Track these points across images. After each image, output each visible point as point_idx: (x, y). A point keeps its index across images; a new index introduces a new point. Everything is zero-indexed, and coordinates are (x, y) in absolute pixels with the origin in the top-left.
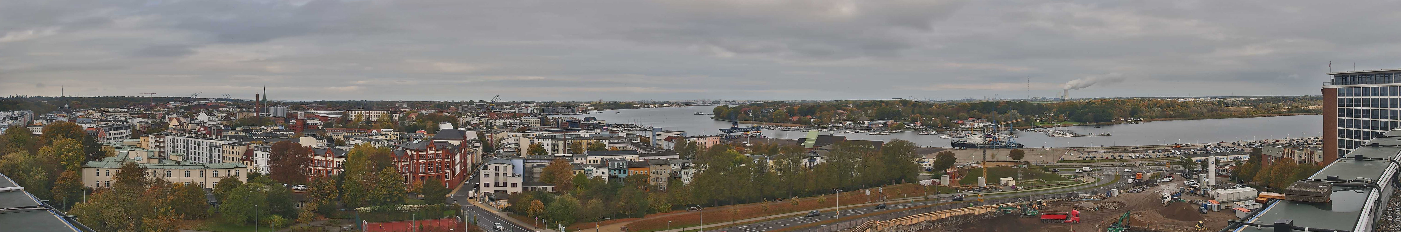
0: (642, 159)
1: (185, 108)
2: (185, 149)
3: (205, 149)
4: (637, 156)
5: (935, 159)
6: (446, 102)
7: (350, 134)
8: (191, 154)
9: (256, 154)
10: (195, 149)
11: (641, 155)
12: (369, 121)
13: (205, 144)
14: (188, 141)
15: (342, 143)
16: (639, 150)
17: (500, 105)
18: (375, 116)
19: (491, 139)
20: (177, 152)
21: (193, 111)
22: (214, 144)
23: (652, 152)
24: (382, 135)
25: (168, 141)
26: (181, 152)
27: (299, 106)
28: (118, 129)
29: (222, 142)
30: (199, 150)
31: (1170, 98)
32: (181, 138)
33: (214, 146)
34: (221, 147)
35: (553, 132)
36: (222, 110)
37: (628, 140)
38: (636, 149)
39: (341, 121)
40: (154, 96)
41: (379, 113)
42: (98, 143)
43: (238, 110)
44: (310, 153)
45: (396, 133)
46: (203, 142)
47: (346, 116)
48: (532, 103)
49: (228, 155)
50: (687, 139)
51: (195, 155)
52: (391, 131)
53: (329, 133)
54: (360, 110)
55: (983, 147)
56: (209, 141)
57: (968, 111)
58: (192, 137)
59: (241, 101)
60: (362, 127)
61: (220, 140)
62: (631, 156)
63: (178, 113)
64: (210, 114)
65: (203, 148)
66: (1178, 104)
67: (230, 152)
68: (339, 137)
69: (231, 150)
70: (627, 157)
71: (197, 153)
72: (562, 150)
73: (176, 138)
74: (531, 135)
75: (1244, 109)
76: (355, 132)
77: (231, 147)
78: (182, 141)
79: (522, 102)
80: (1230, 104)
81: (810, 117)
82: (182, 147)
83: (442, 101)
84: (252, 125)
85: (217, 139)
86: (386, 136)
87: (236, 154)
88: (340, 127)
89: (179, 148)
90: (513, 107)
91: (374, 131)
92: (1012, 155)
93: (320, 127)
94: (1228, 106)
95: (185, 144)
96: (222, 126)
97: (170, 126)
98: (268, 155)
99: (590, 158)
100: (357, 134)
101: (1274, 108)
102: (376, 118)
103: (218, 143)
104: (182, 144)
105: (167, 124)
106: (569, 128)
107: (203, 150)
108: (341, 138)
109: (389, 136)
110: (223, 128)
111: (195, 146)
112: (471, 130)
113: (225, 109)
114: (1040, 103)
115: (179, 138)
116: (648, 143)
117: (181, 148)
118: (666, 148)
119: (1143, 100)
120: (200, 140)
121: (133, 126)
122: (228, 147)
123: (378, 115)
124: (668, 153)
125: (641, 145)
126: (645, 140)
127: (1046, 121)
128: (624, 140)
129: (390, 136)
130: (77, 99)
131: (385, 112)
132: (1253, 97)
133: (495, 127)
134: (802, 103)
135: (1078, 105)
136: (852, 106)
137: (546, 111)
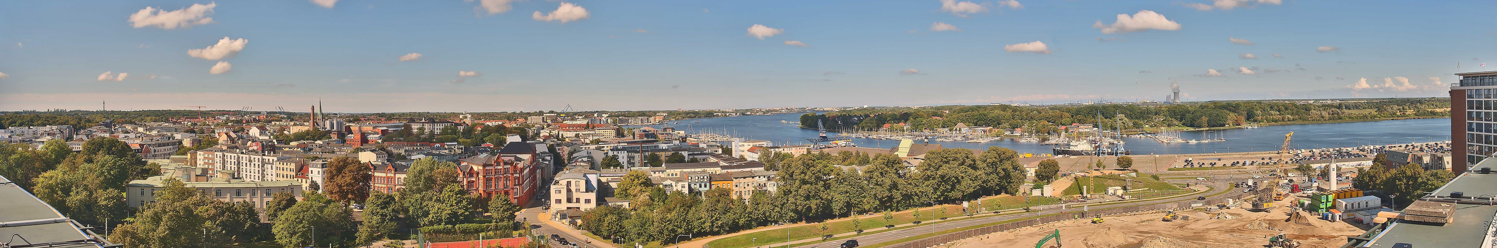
0: (725, 171)
1: (237, 122)
2: (236, 166)
3: (257, 166)
4: (719, 168)
5: (1037, 168)
6: (514, 113)
7: (412, 149)
8: (243, 171)
9: (312, 171)
10: (246, 166)
11: (723, 168)
12: (432, 133)
13: (256, 160)
14: (239, 157)
15: (404, 158)
16: (722, 162)
17: (573, 116)
18: (438, 128)
19: (562, 153)
20: (227, 169)
21: (244, 125)
22: (267, 160)
23: (735, 164)
24: (446, 149)
25: (217, 157)
26: (231, 169)
27: (356, 118)
28: (164, 145)
29: (275, 159)
30: (250, 167)
31: (1288, 100)
32: (231, 154)
33: (267, 162)
34: (275, 163)
35: (627, 143)
36: (275, 124)
37: (708, 151)
38: (717, 160)
39: (400, 134)
40: (202, 109)
41: (442, 126)
42: (143, 160)
43: (292, 123)
44: (370, 170)
45: (461, 147)
46: (254, 158)
47: (408, 128)
48: (605, 113)
49: (281, 172)
50: (773, 150)
51: (246, 172)
52: (455, 145)
53: (389, 148)
54: (422, 123)
55: (1087, 154)
56: (260, 157)
57: (1072, 116)
58: (242, 153)
59: (294, 114)
60: (425, 140)
61: (273, 156)
62: (712, 169)
63: (228, 127)
64: (263, 130)
65: (254, 164)
66: (1296, 106)
67: (283, 170)
68: (399, 151)
69: (285, 166)
70: (708, 169)
71: (248, 171)
72: (639, 163)
73: (226, 154)
74: (605, 147)
75: (1366, 112)
76: (417, 145)
77: (285, 164)
78: (233, 157)
79: (595, 112)
80: (1352, 106)
81: (903, 124)
82: (233, 163)
83: (509, 112)
84: (307, 139)
85: (268, 155)
86: (450, 149)
87: (291, 171)
88: (400, 141)
89: (229, 166)
90: (586, 117)
91: (438, 145)
92: (1119, 162)
93: (380, 141)
94: (1350, 109)
95: (236, 161)
96: (275, 141)
97: (220, 142)
98: (324, 172)
99: (667, 171)
100: (419, 149)
101: (1399, 111)
102: (439, 131)
103: (271, 159)
104: (233, 161)
105: (216, 138)
106: (645, 139)
107: (255, 167)
108: (402, 152)
109: (453, 151)
110: (276, 143)
111: (246, 163)
112: (540, 143)
113: (278, 123)
114: (1149, 106)
115: (229, 155)
116: (731, 154)
117: (231, 164)
118: (749, 159)
119: (1260, 102)
120: (251, 156)
121: (180, 142)
122: (281, 163)
123: (441, 127)
124: (753, 164)
125: (722, 157)
126: (728, 151)
127: (1155, 125)
128: (705, 152)
129: (455, 150)
130: (120, 113)
131: (449, 124)
132: (1376, 99)
133: (567, 140)
134: (893, 109)
135: (1190, 109)
136: (948, 112)
137: (621, 121)
